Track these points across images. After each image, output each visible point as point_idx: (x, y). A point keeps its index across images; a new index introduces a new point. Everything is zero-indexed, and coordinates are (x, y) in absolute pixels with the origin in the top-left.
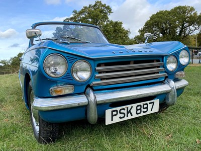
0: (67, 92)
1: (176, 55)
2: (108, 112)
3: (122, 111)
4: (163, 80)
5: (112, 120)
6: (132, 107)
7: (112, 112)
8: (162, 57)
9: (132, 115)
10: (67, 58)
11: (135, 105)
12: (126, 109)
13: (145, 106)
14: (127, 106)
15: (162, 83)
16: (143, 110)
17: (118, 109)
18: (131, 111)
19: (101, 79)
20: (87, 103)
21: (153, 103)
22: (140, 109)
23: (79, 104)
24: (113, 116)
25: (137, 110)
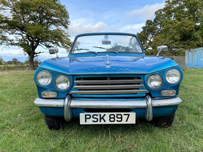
0: (51, 96)
1: (162, 74)
2: (82, 116)
3: (95, 117)
5: (86, 122)
6: (105, 115)
7: (86, 115)
9: (105, 121)
11: (108, 114)
12: (99, 116)
13: (119, 116)
16: (116, 119)
17: (92, 114)
18: (104, 117)
19: (79, 90)
20: (63, 106)
21: (129, 115)
22: (114, 118)
23: (57, 105)
24: (86, 119)
25: (110, 118)
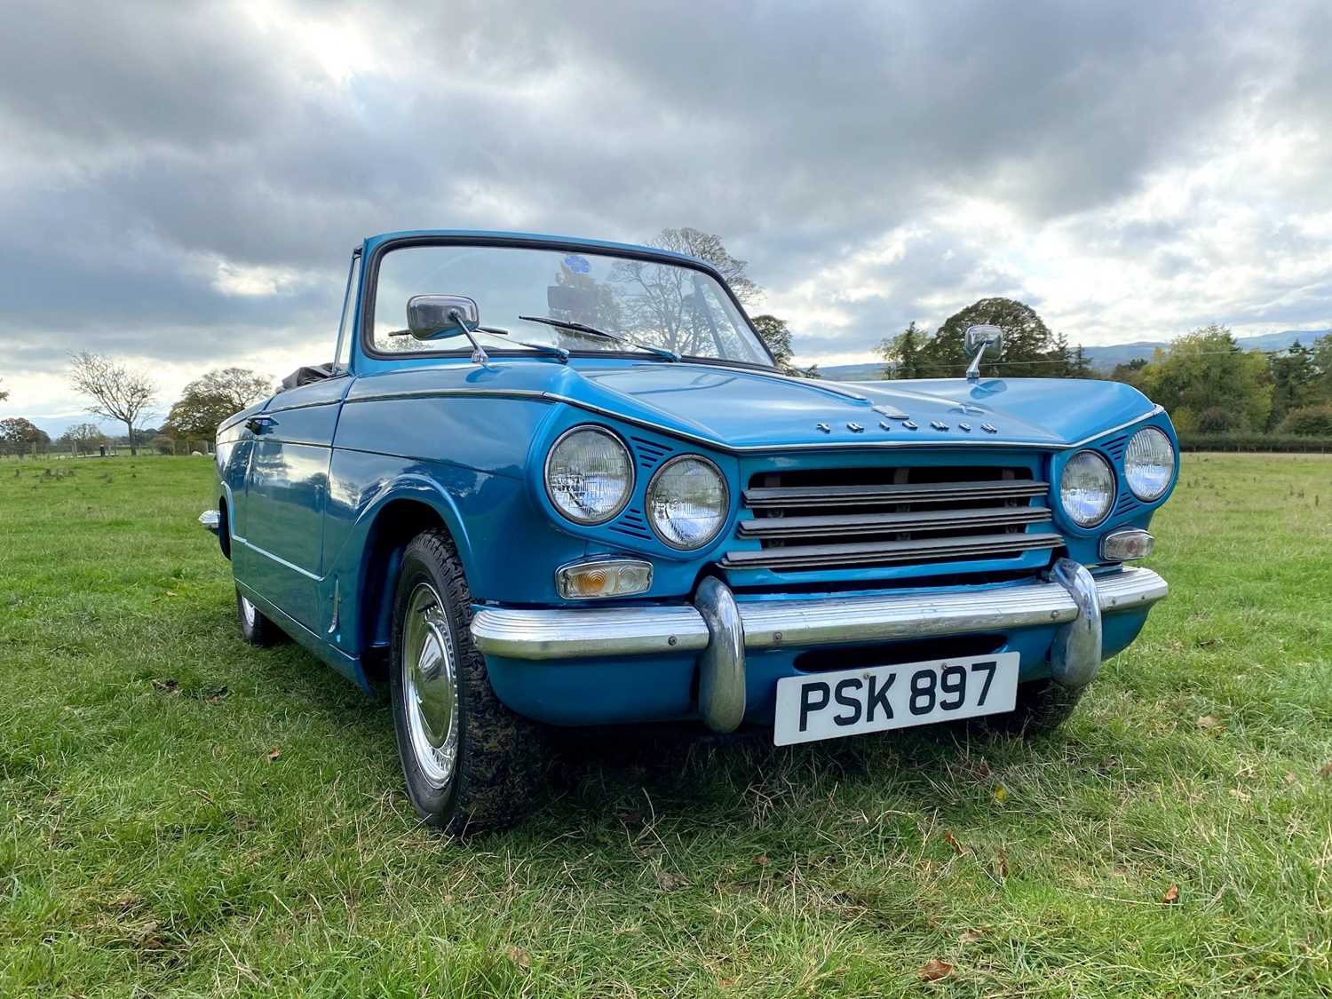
0: (627, 588)
1: (1111, 452)
2: (789, 691)
3: (848, 692)
4: (1045, 562)
5: (803, 727)
6: (892, 678)
7: (807, 689)
8: (1045, 455)
9: (890, 715)
10: (633, 444)
11: (905, 671)
12: (866, 684)
13: (954, 679)
14: (872, 671)
15: (1037, 576)
16: (940, 695)
17: (832, 678)
18: (889, 695)
19: (765, 544)
20: (706, 640)
21: (991, 667)
22: (930, 692)
23: (672, 641)
24: (806, 707)
25: (916, 692)
